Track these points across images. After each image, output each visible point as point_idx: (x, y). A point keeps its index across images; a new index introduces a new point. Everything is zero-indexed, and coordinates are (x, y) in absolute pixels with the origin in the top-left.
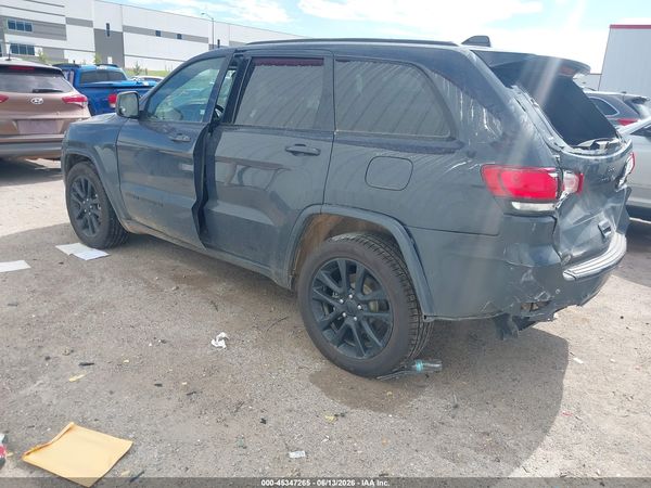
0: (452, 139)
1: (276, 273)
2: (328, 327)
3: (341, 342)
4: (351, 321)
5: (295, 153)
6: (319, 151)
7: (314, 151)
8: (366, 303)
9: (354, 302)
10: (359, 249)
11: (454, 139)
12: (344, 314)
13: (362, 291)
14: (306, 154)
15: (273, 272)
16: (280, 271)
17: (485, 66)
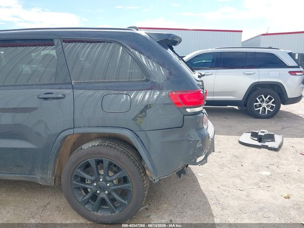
0: (147, 80)
1: (42, 178)
2: (88, 202)
3: (98, 209)
4: (104, 195)
5: (46, 99)
6: (64, 95)
7: (60, 96)
8: (112, 181)
9: (103, 182)
10: (104, 150)
11: (148, 80)
12: (98, 192)
13: (108, 175)
14: (54, 98)
15: (39, 178)
16: (45, 176)
17: (154, 41)
